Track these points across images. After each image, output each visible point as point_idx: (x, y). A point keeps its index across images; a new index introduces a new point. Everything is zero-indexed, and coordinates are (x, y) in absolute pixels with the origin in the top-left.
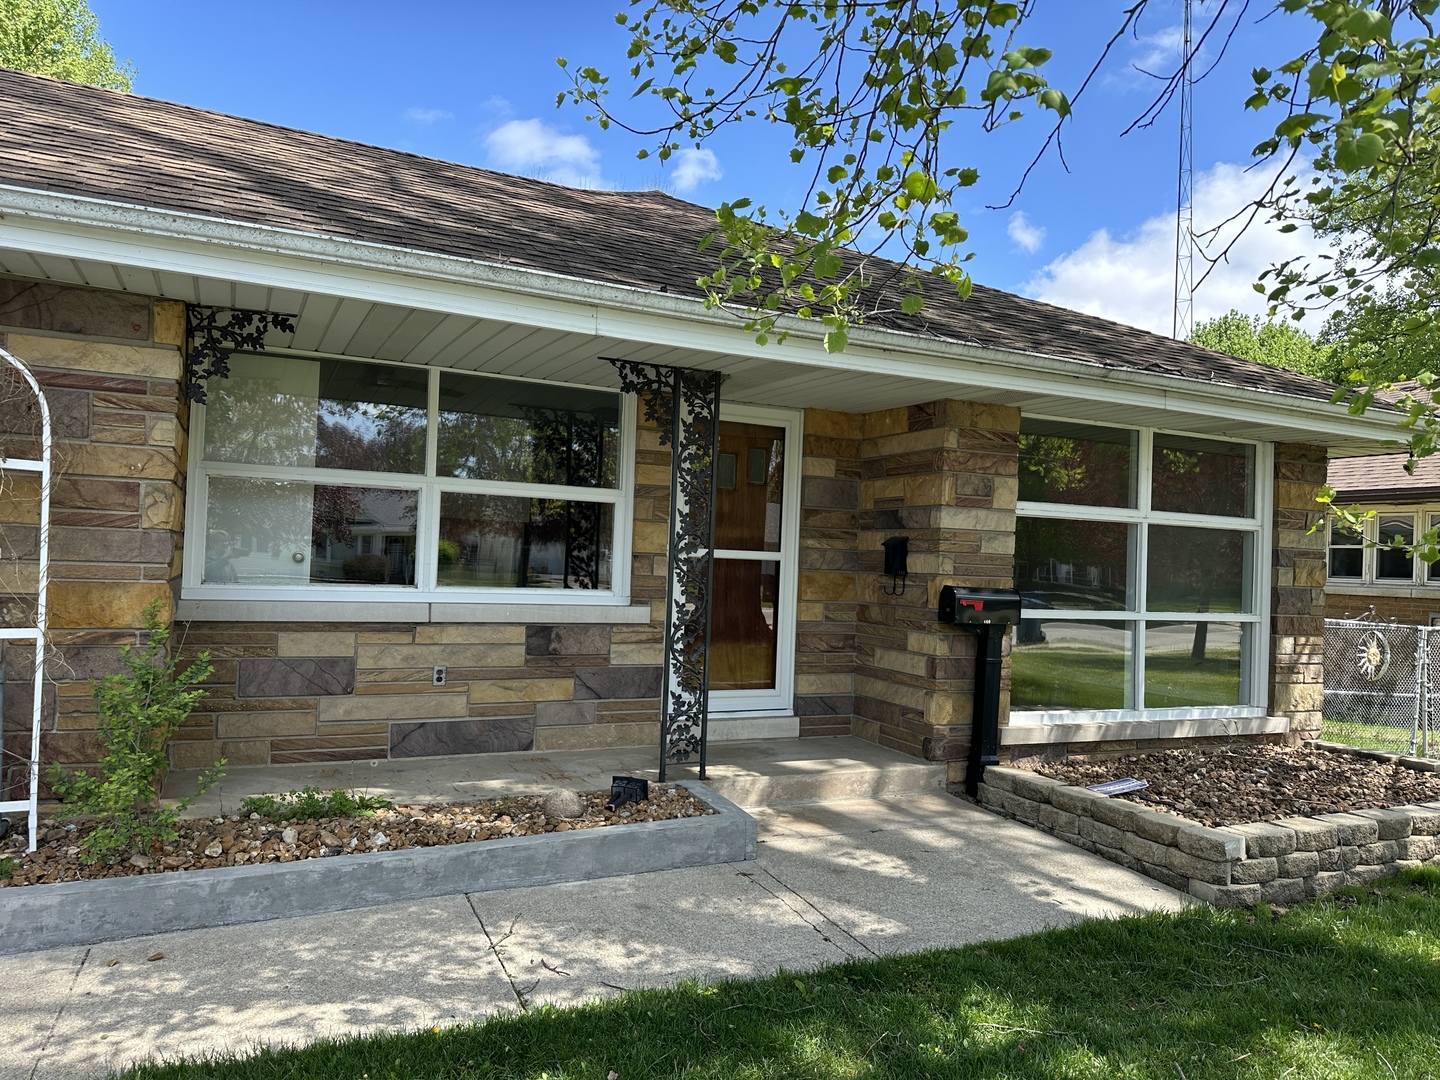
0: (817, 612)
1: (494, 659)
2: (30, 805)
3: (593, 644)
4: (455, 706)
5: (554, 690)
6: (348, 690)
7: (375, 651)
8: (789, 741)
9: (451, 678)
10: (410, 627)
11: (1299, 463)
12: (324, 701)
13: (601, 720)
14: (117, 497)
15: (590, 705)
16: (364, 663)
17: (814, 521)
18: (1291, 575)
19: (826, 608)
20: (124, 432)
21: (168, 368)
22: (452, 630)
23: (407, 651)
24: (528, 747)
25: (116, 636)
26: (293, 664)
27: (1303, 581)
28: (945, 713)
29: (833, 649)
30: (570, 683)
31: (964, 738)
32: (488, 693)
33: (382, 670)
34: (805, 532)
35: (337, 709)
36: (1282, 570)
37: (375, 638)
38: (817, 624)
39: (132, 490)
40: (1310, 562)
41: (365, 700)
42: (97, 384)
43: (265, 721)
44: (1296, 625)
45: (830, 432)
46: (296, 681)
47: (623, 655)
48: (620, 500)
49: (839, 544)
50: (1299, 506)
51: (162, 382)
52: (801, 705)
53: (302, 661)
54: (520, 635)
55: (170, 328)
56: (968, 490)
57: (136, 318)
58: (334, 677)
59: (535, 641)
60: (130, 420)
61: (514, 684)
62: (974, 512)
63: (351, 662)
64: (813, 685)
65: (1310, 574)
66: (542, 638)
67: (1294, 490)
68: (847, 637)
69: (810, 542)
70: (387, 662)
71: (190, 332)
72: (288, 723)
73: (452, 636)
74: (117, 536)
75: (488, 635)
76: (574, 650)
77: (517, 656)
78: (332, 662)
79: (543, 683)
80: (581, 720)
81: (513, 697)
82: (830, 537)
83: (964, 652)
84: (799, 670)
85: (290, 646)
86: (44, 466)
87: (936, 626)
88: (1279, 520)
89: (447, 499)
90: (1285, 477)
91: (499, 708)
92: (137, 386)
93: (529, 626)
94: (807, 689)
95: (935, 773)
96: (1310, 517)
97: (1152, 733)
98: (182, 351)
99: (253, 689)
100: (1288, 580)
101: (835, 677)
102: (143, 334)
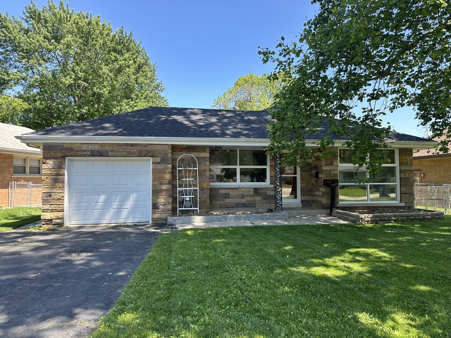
0: (304, 185)
1: (249, 193)
2: (198, 208)
3: (264, 191)
4: (244, 201)
5: (258, 198)
6: (229, 198)
7: (232, 192)
8: (300, 207)
9: (243, 197)
10: (237, 189)
11: (405, 152)
12: (226, 199)
13: (266, 203)
14: (203, 172)
15: (264, 201)
16: (231, 194)
17: (303, 169)
18: (404, 175)
19: (306, 184)
20: (204, 163)
21: (208, 155)
22: (242, 189)
23: (236, 192)
24: (255, 207)
25: (204, 189)
26: (221, 194)
27: (407, 176)
28: (325, 201)
29: (308, 192)
30: (261, 197)
31: (330, 205)
32: (248, 199)
33: (233, 195)
34: (301, 171)
35: (227, 200)
36: (401, 174)
37: (232, 190)
38: (305, 187)
39: (205, 171)
40: (409, 172)
41: (231, 199)
42: (201, 158)
43: (218, 202)
44: (406, 185)
46: (222, 196)
47: (269, 193)
48: (268, 167)
49: (308, 173)
50: (405, 161)
51: (208, 157)
52: (302, 202)
53: (222, 193)
54: (253, 190)
55: (208, 151)
56: (328, 163)
57: (205, 149)
58: (227, 196)
59: (255, 191)
60: (204, 162)
61: (252, 197)
62: (330, 166)
63: (229, 194)
64: (305, 198)
65: (409, 174)
66: (256, 190)
67: (404, 158)
68: (310, 190)
69: (302, 173)
70: (234, 194)
71: (210, 150)
72: (221, 202)
73: (243, 190)
74: (204, 176)
75: (248, 190)
76: (261, 192)
77: (252, 193)
78: (226, 194)
79: (257, 197)
80: (263, 203)
81: (252, 199)
82: (306, 172)
83: (329, 190)
84: (302, 195)
85: (221, 191)
86: (197, 169)
87: (323, 186)
88: (401, 164)
89: (241, 169)
90: (401, 155)
91: (250, 201)
92: (205, 158)
93: (254, 188)
94: (303, 199)
95: (324, 211)
96: (408, 163)
97: (370, 205)
98: (209, 153)
99: (216, 197)
100: (403, 176)
101: (308, 197)
102: (205, 151)
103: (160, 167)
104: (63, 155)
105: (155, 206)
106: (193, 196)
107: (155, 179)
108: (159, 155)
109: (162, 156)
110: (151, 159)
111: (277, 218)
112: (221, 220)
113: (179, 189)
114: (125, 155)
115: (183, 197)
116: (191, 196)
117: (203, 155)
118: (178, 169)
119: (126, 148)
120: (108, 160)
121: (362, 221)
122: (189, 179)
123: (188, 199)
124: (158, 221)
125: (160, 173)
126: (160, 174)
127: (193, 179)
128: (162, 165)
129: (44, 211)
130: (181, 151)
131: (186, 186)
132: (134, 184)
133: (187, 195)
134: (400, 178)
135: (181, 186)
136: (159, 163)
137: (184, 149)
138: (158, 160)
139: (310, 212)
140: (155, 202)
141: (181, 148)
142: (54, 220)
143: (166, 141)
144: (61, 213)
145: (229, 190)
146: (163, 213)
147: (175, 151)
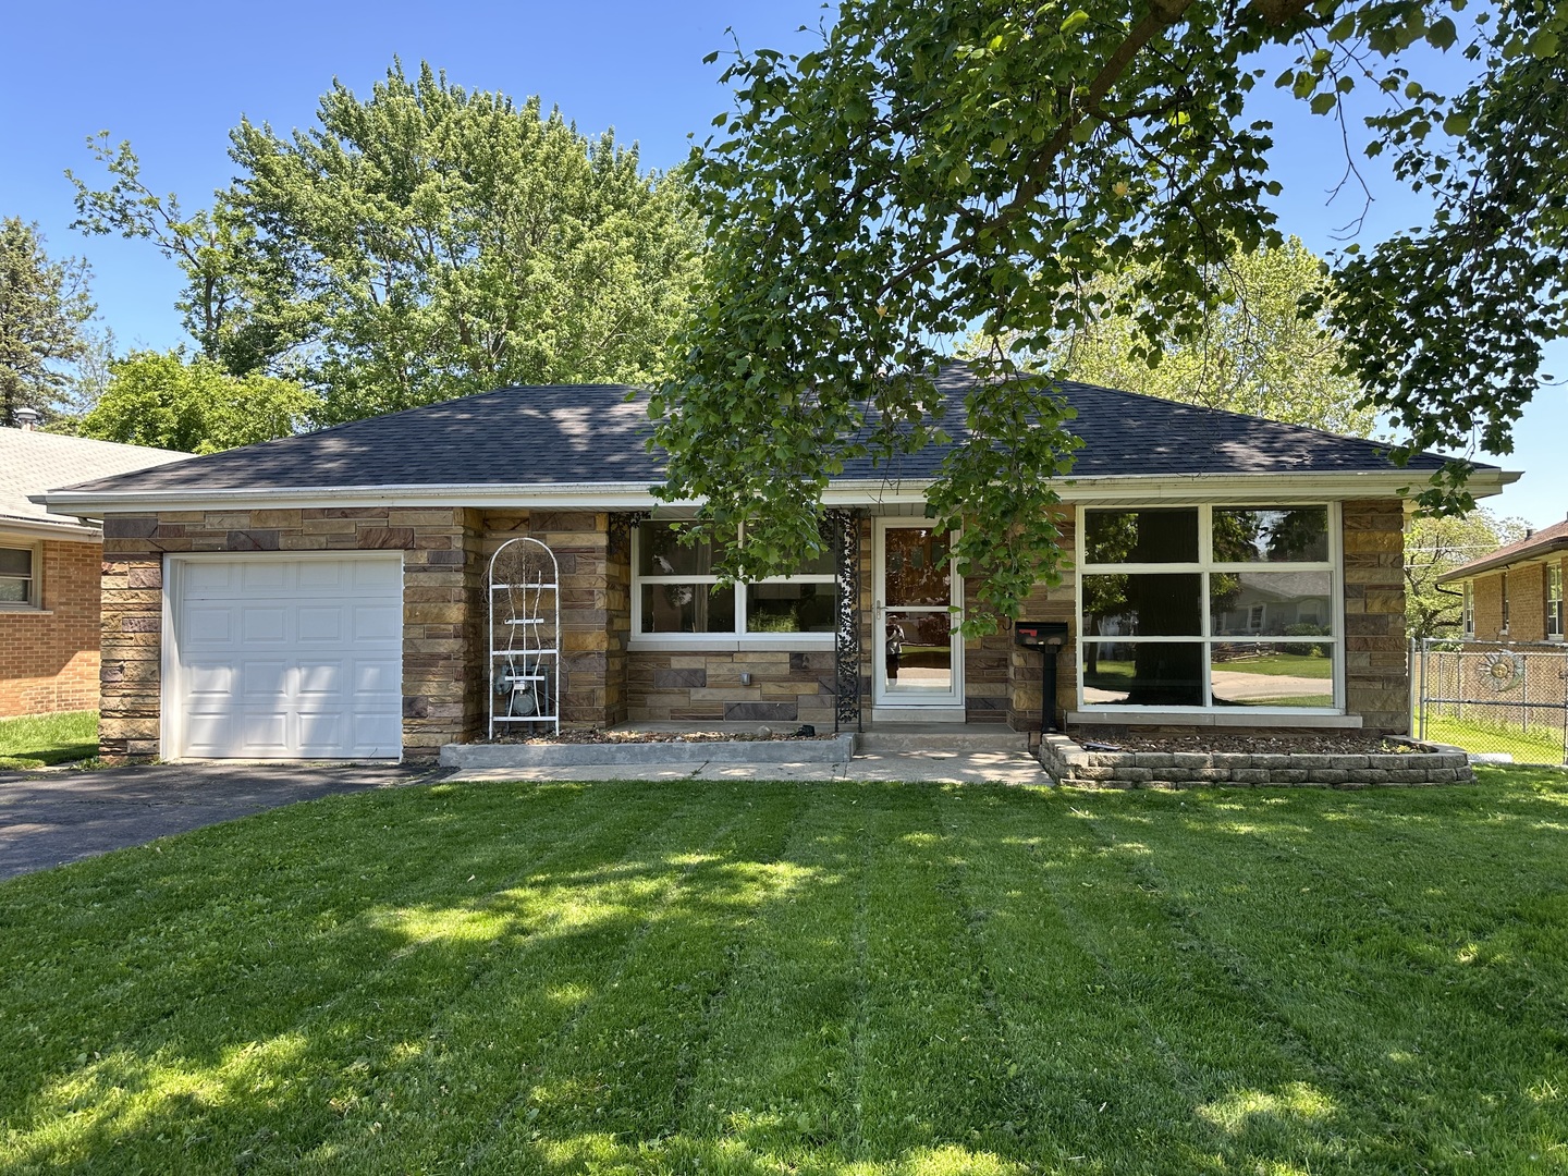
0: (977, 643)
1: (773, 671)
2: (556, 718)
3: (828, 663)
4: (754, 696)
5: (806, 689)
6: (703, 685)
7: (715, 666)
8: (959, 724)
9: (751, 682)
10: (730, 654)
11: (1368, 516)
12: (693, 690)
13: (827, 705)
14: (586, 597)
15: (828, 697)
16: (710, 672)
17: (971, 585)
18: (1361, 604)
19: (983, 641)
20: (588, 569)
21: (601, 540)
22: (751, 655)
23: (730, 666)
24: (795, 718)
25: (588, 654)
26: (678, 672)
27: (1376, 608)
28: (1023, 700)
29: (991, 667)
30: (816, 685)
32: (772, 689)
33: (718, 676)
34: (967, 592)
35: (698, 694)
36: (1350, 601)
37: (714, 659)
38: (978, 650)
39: (592, 593)
40: (1385, 593)
41: (712, 690)
42: (577, 550)
43: (667, 699)
44: (1371, 644)
46: (680, 680)
50: (1368, 549)
51: (601, 548)
52: (970, 703)
53: (683, 670)
54: (786, 658)
55: (602, 525)
57: (591, 521)
58: (697, 679)
59: (795, 661)
60: (589, 564)
61: (785, 684)
63: (704, 671)
64: (978, 691)
65: (1385, 603)
66: (798, 659)
67: (1361, 537)
68: (1000, 660)
69: (969, 599)
70: (721, 672)
71: (610, 524)
72: (676, 701)
73: (751, 658)
74: (587, 612)
75: (769, 658)
76: (816, 666)
77: (785, 669)
78: (695, 671)
79: (800, 685)
80: (819, 705)
81: (785, 691)
84: (968, 680)
85: (676, 663)
86: (556, 586)
87: (1015, 647)
88: (1349, 561)
89: (749, 588)
90: (1350, 528)
91: (777, 698)
92: (591, 550)
93: (791, 653)
94: (972, 693)
95: (1019, 739)
96: (1383, 557)
97: (1208, 722)
98: (609, 533)
99: (661, 684)
100: (1357, 608)
101: (992, 685)
102: (592, 528)
103: (429, 580)
104: (155, 549)
105: (412, 708)
106: (542, 678)
107: (412, 621)
108: (424, 543)
109: (433, 545)
110: (400, 554)
111: (808, 758)
113: (496, 653)
114: (324, 546)
115: (507, 678)
116: (535, 678)
117: (583, 540)
118: (492, 587)
119: (327, 523)
120: (286, 563)
121: (1077, 777)
122: (518, 622)
123: (521, 687)
124: (422, 755)
125: (428, 601)
126: (426, 605)
127: (542, 621)
128: (434, 575)
129: (107, 714)
130: (513, 529)
131: (518, 644)
132: (360, 638)
133: (521, 674)
134: (1345, 615)
135: (500, 644)
136: (424, 570)
137: (525, 520)
138: (422, 558)
139: (964, 741)
140: (411, 694)
141: (513, 519)
142: (132, 742)
143: (444, 497)
144: (149, 723)
145: (703, 659)
146: (436, 730)
147: (494, 531)
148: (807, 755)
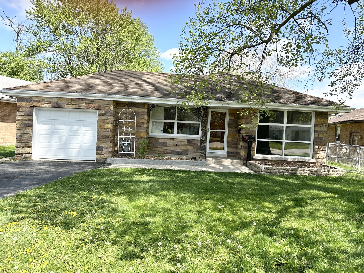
0: (231, 139)
1: (183, 143)
2: (134, 153)
3: (196, 142)
4: (178, 149)
5: (191, 148)
6: (166, 146)
7: (169, 142)
8: (225, 157)
9: (178, 145)
10: (173, 139)
11: (321, 115)
12: (164, 147)
13: (197, 152)
14: (142, 124)
15: (195, 150)
16: (168, 143)
17: (230, 126)
18: (318, 135)
19: (232, 139)
20: (142, 117)
21: (146, 111)
22: (178, 139)
23: (173, 142)
24: (187, 155)
25: (141, 137)
26: (160, 143)
27: (321, 136)
28: (243, 153)
29: (233, 145)
30: (193, 147)
31: (246, 157)
32: (182, 148)
33: (170, 144)
34: (229, 127)
35: (165, 148)
36: (315, 134)
37: (168, 140)
38: (231, 141)
39: (143, 123)
40: (323, 133)
41: (168, 147)
42: (140, 112)
43: (157, 149)
44: (319, 144)
45: (233, 112)
46: (161, 145)
48: (201, 123)
49: (234, 129)
50: (320, 123)
51: (146, 112)
52: (228, 153)
53: (161, 142)
54: (186, 141)
55: (146, 107)
56: (248, 121)
57: (143, 106)
58: (165, 144)
59: (188, 141)
60: (143, 116)
62: (249, 124)
63: (167, 143)
64: (230, 150)
65: (323, 135)
66: (189, 141)
67: (319, 120)
68: (235, 143)
69: (229, 129)
71: (148, 107)
72: (160, 149)
73: (178, 140)
74: (142, 128)
75: (182, 140)
76: (193, 143)
77: (186, 143)
79: (189, 147)
80: (194, 152)
81: (185, 148)
82: (233, 128)
83: (246, 144)
84: (228, 147)
85: (160, 141)
86: (135, 121)
87: (242, 141)
88: (316, 125)
89: (178, 123)
90: (317, 118)
91: (184, 150)
92: (143, 113)
93: (187, 139)
94: (228, 150)
95: (241, 162)
96: (323, 125)
98: (147, 109)
99: (156, 145)
100: (317, 136)
101: (233, 149)
102: (144, 107)
103: (104, 118)
104: (32, 106)
105: (99, 149)
106: (131, 143)
107: (100, 127)
108: (103, 109)
109: (105, 109)
110: (97, 111)
111: (195, 164)
112: (149, 163)
113: (120, 136)
114: (77, 108)
115: (122, 143)
116: (129, 143)
117: (141, 110)
118: (119, 120)
119: (78, 102)
121: (262, 172)
122: (126, 129)
123: (126, 145)
124: (101, 160)
125: (103, 123)
127: (131, 129)
128: (105, 117)
129: (18, 147)
130: (124, 106)
131: (125, 134)
132: (85, 131)
133: (126, 142)
134: (314, 137)
135: (121, 134)
136: (103, 115)
137: (127, 104)
138: (103, 112)
140: (99, 145)
141: (124, 104)
142: (24, 154)
143: (109, 98)
144: (29, 149)
145: (166, 140)
146: (105, 154)
147: (119, 106)
148: (196, 164)
